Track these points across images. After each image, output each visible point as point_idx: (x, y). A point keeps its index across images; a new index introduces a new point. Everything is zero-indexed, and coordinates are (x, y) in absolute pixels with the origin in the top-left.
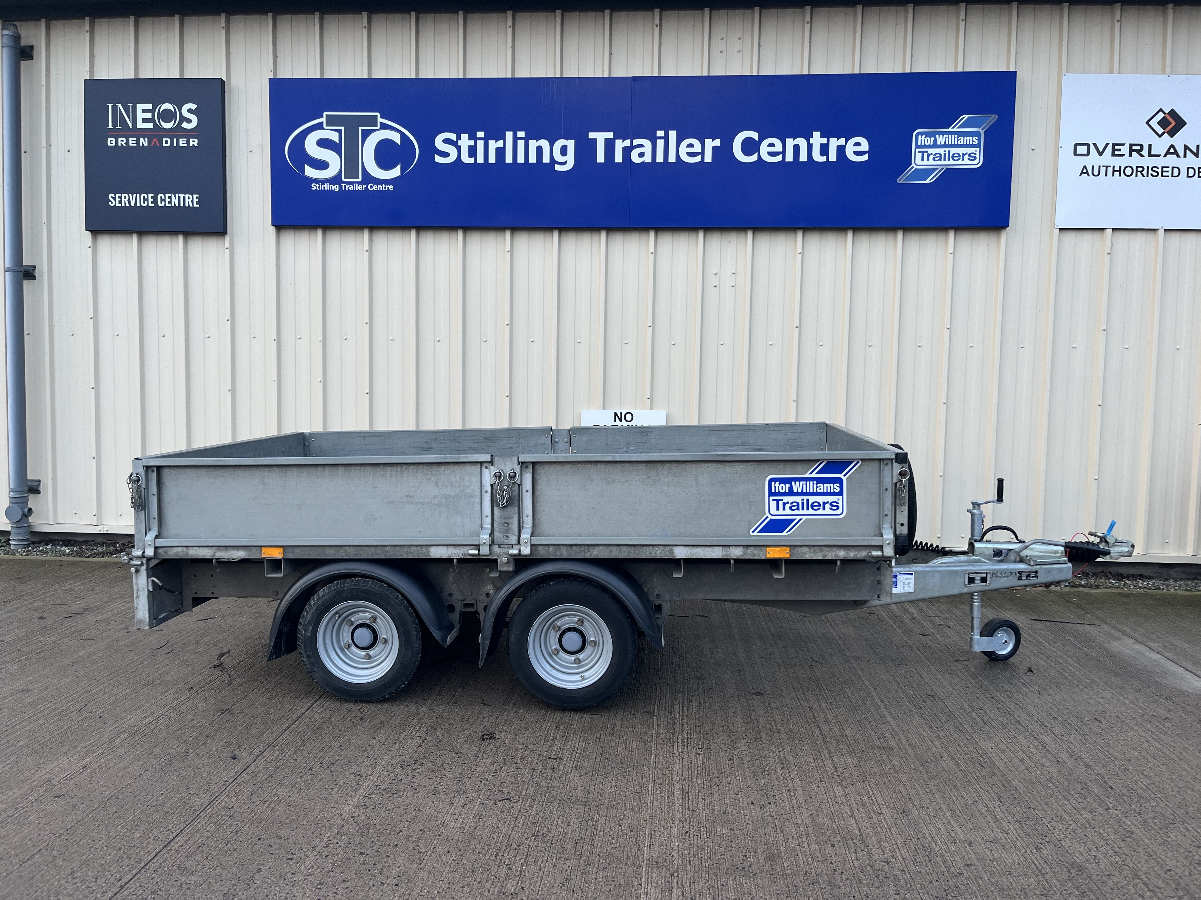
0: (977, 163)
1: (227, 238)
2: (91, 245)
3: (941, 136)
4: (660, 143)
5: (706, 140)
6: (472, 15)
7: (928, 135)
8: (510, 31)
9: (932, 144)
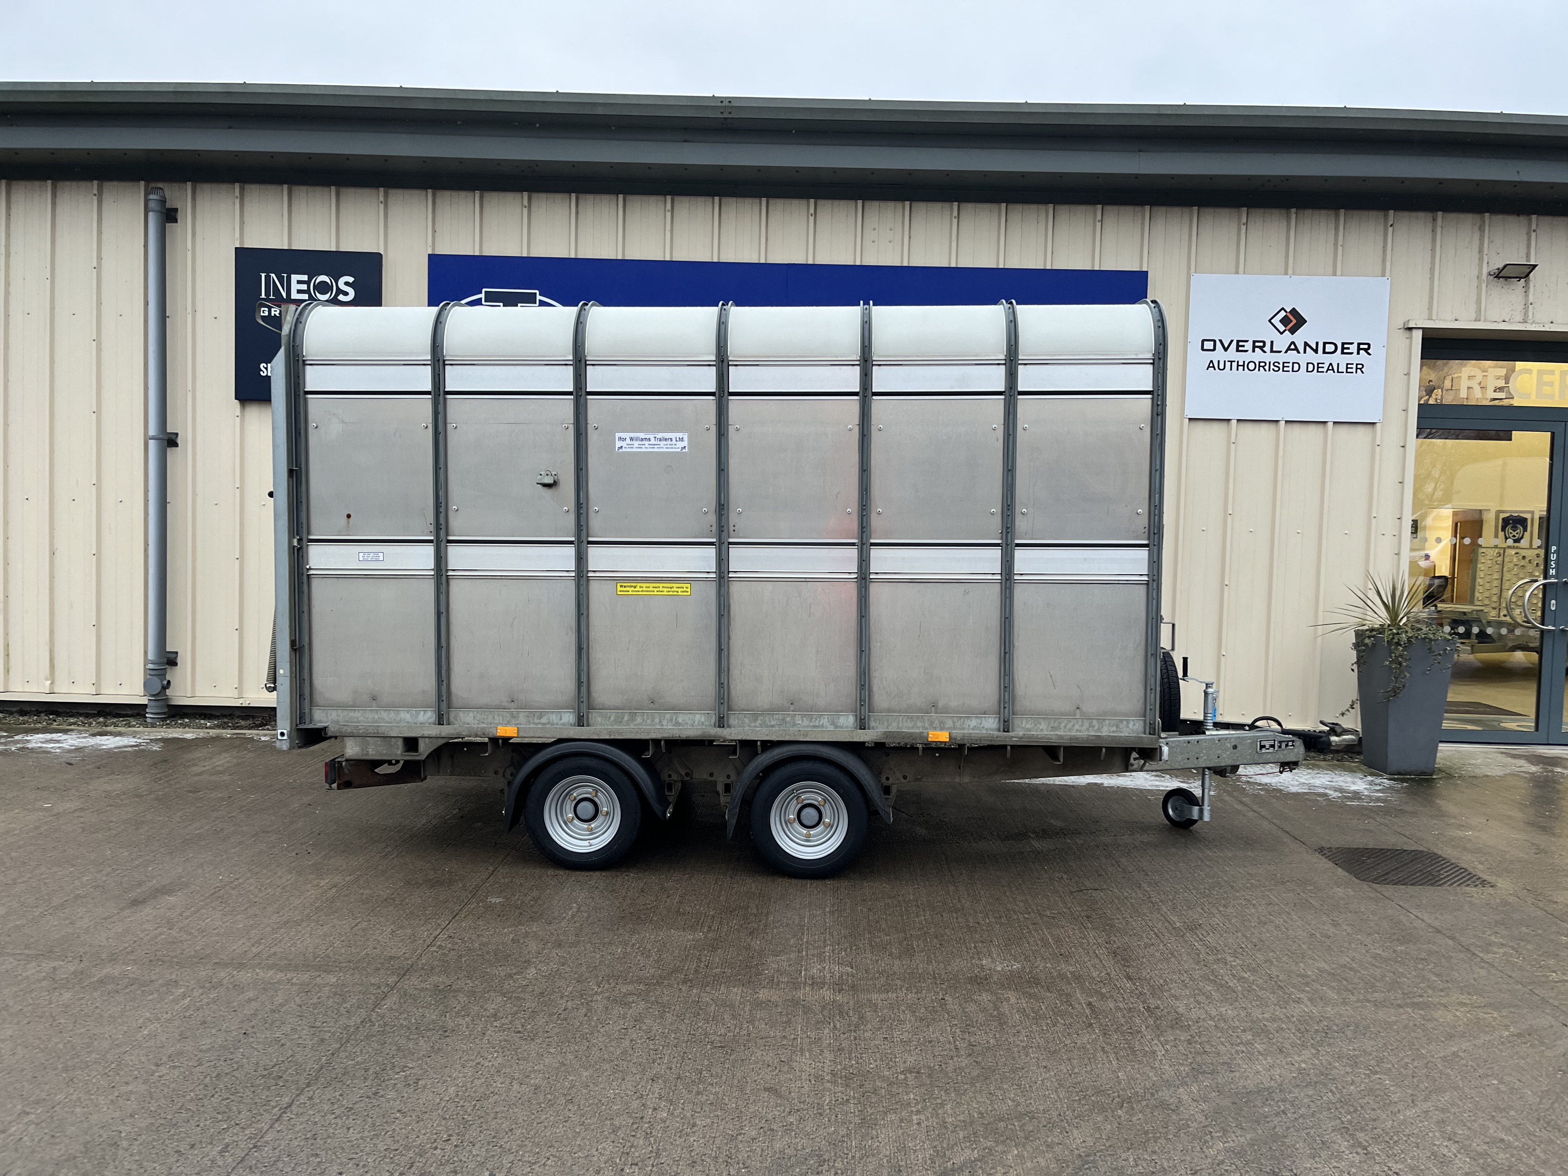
2: (239, 414)
6: (632, 197)
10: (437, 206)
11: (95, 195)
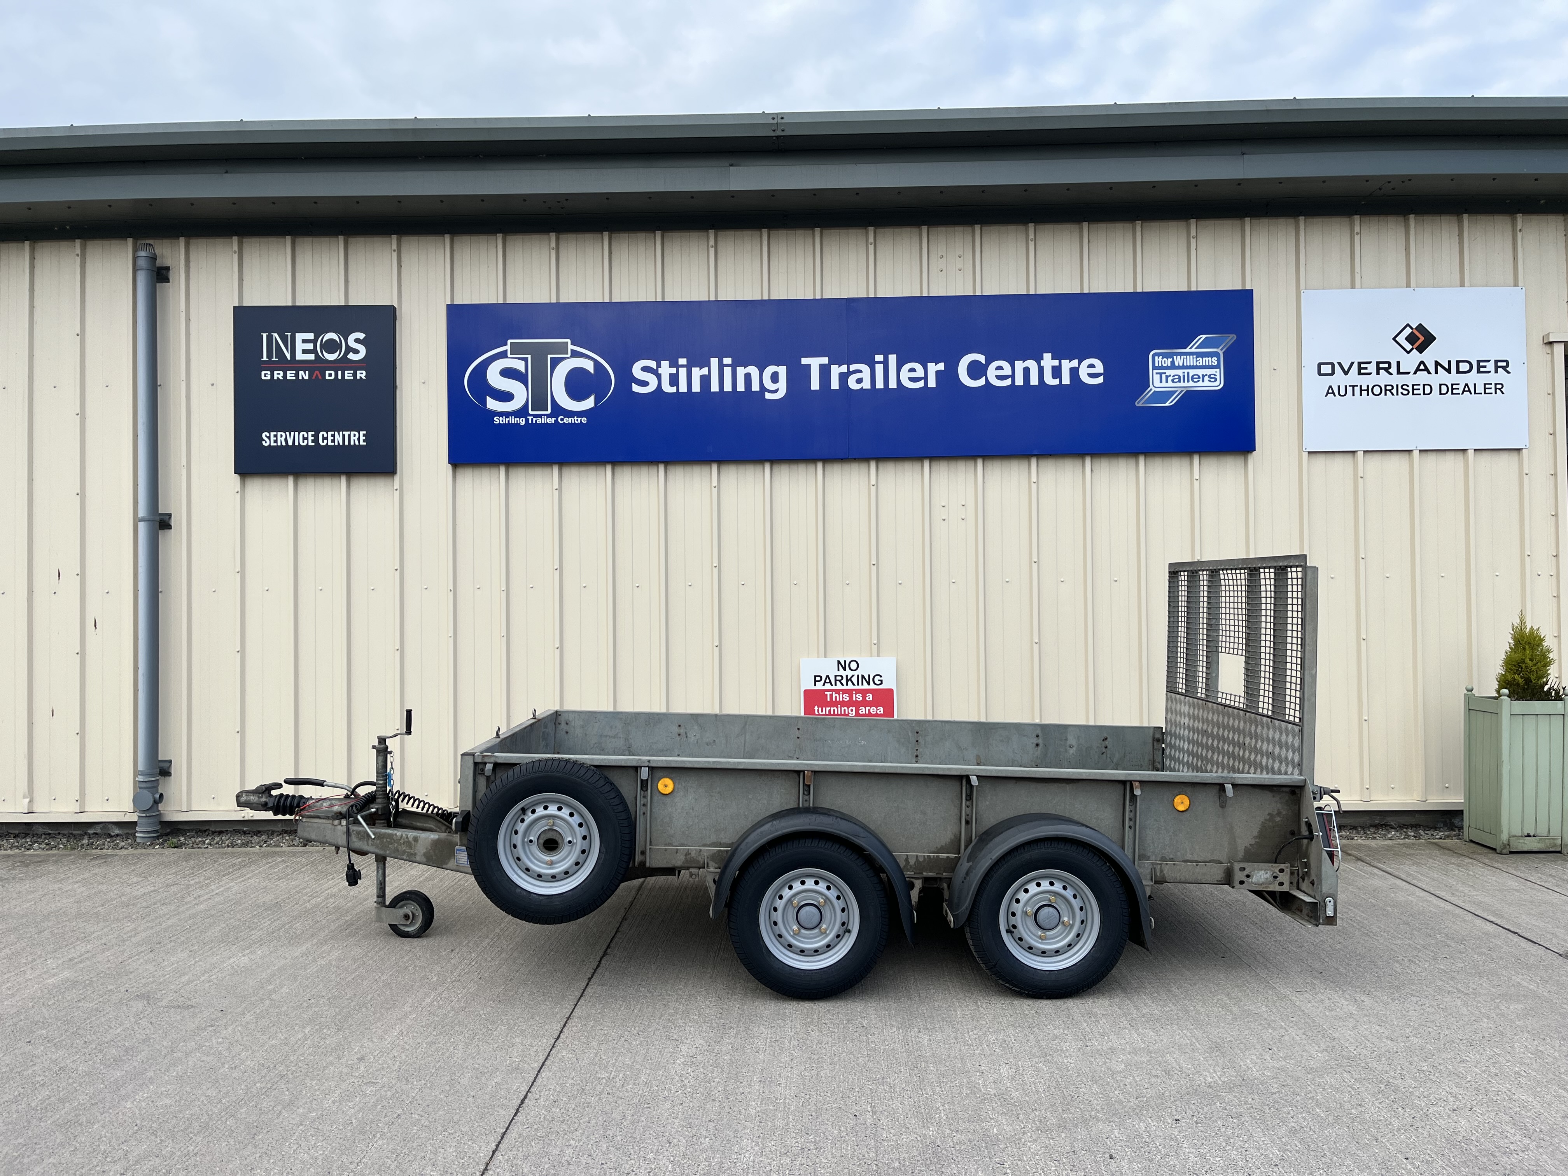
0: (1218, 385)
1: (397, 478)
2: (239, 490)
3: (1179, 357)
4: (879, 368)
5: (929, 364)
6: (670, 234)
7: (1165, 356)
8: (712, 251)
9: (1169, 365)
10: (455, 252)
11: (78, 255)
